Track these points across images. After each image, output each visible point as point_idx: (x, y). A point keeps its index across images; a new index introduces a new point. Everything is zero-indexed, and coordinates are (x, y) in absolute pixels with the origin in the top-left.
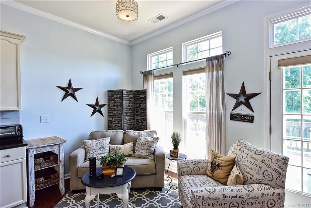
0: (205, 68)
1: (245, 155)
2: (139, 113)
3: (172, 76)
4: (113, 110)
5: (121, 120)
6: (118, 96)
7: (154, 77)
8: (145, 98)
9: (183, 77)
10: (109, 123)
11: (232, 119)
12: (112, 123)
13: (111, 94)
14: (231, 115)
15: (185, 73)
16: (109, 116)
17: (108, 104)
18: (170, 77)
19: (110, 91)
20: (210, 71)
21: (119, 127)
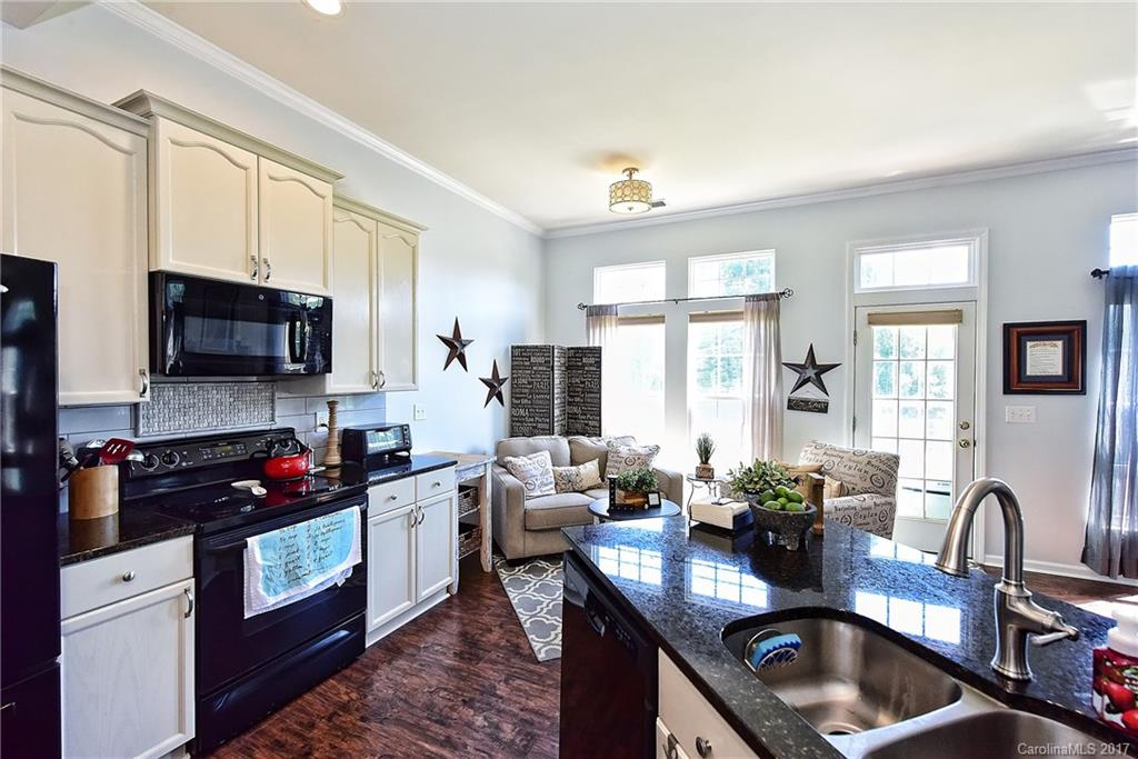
0: (742, 313)
1: (837, 460)
2: (577, 399)
3: (663, 322)
4: (526, 391)
5: (550, 415)
6: (541, 360)
7: (620, 319)
8: (598, 364)
9: (690, 325)
10: (513, 421)
11: (790, 407)
12: (522, 422)
13: (521, 355)
14: (789, 401)
15: (694, 318)
16: (513, 406)
17: (513, 379)
18: (659, 322)
19: (518, 347)
20: (753, 320)
21: (543, 429)
